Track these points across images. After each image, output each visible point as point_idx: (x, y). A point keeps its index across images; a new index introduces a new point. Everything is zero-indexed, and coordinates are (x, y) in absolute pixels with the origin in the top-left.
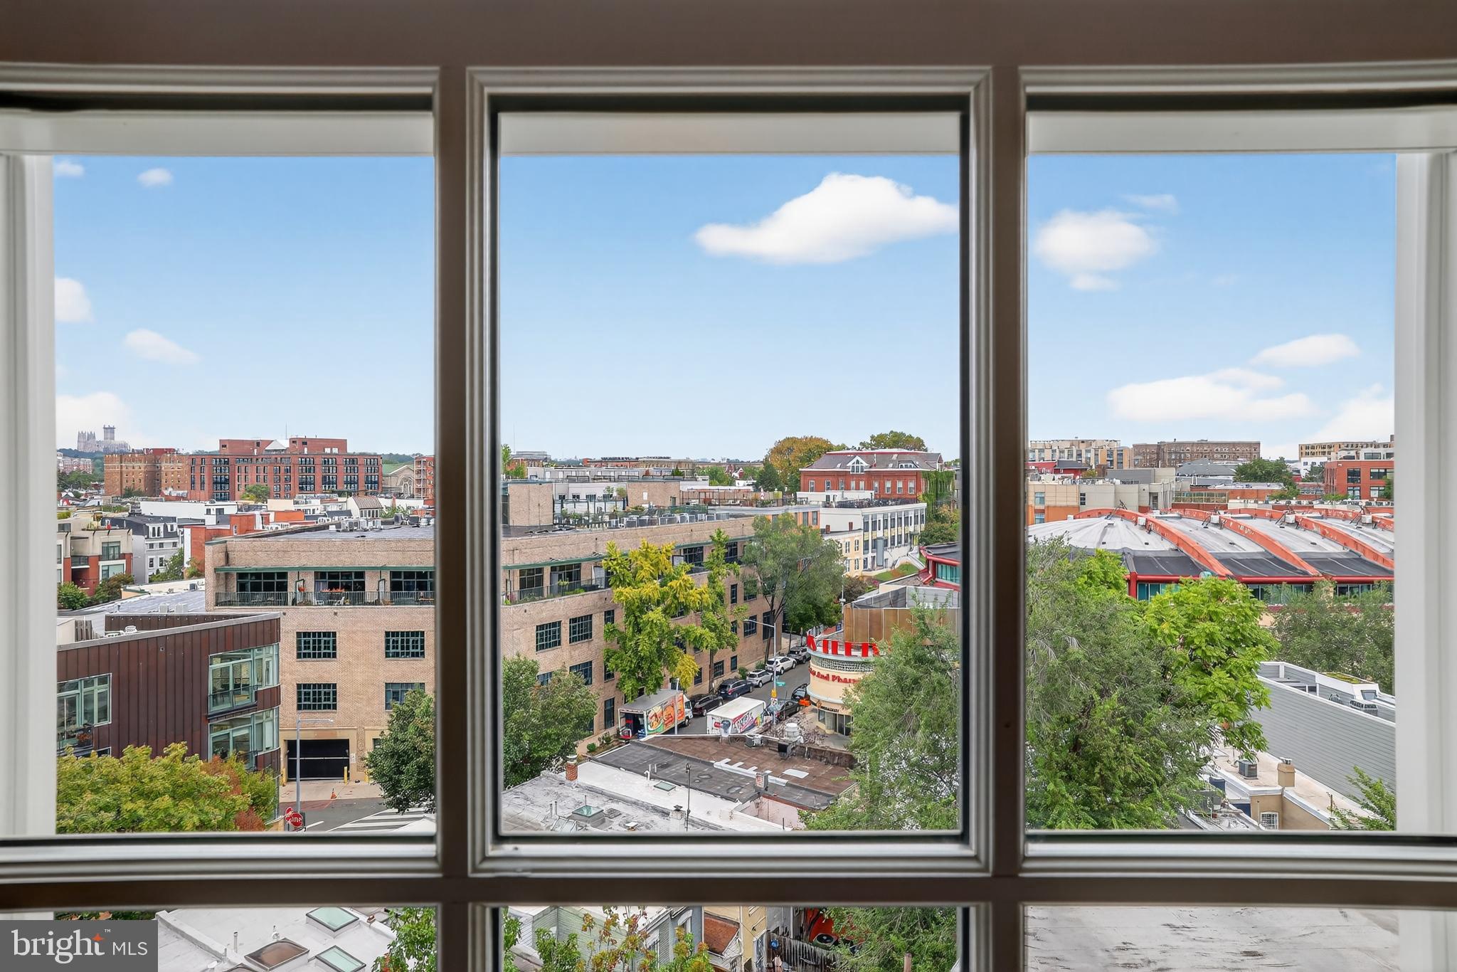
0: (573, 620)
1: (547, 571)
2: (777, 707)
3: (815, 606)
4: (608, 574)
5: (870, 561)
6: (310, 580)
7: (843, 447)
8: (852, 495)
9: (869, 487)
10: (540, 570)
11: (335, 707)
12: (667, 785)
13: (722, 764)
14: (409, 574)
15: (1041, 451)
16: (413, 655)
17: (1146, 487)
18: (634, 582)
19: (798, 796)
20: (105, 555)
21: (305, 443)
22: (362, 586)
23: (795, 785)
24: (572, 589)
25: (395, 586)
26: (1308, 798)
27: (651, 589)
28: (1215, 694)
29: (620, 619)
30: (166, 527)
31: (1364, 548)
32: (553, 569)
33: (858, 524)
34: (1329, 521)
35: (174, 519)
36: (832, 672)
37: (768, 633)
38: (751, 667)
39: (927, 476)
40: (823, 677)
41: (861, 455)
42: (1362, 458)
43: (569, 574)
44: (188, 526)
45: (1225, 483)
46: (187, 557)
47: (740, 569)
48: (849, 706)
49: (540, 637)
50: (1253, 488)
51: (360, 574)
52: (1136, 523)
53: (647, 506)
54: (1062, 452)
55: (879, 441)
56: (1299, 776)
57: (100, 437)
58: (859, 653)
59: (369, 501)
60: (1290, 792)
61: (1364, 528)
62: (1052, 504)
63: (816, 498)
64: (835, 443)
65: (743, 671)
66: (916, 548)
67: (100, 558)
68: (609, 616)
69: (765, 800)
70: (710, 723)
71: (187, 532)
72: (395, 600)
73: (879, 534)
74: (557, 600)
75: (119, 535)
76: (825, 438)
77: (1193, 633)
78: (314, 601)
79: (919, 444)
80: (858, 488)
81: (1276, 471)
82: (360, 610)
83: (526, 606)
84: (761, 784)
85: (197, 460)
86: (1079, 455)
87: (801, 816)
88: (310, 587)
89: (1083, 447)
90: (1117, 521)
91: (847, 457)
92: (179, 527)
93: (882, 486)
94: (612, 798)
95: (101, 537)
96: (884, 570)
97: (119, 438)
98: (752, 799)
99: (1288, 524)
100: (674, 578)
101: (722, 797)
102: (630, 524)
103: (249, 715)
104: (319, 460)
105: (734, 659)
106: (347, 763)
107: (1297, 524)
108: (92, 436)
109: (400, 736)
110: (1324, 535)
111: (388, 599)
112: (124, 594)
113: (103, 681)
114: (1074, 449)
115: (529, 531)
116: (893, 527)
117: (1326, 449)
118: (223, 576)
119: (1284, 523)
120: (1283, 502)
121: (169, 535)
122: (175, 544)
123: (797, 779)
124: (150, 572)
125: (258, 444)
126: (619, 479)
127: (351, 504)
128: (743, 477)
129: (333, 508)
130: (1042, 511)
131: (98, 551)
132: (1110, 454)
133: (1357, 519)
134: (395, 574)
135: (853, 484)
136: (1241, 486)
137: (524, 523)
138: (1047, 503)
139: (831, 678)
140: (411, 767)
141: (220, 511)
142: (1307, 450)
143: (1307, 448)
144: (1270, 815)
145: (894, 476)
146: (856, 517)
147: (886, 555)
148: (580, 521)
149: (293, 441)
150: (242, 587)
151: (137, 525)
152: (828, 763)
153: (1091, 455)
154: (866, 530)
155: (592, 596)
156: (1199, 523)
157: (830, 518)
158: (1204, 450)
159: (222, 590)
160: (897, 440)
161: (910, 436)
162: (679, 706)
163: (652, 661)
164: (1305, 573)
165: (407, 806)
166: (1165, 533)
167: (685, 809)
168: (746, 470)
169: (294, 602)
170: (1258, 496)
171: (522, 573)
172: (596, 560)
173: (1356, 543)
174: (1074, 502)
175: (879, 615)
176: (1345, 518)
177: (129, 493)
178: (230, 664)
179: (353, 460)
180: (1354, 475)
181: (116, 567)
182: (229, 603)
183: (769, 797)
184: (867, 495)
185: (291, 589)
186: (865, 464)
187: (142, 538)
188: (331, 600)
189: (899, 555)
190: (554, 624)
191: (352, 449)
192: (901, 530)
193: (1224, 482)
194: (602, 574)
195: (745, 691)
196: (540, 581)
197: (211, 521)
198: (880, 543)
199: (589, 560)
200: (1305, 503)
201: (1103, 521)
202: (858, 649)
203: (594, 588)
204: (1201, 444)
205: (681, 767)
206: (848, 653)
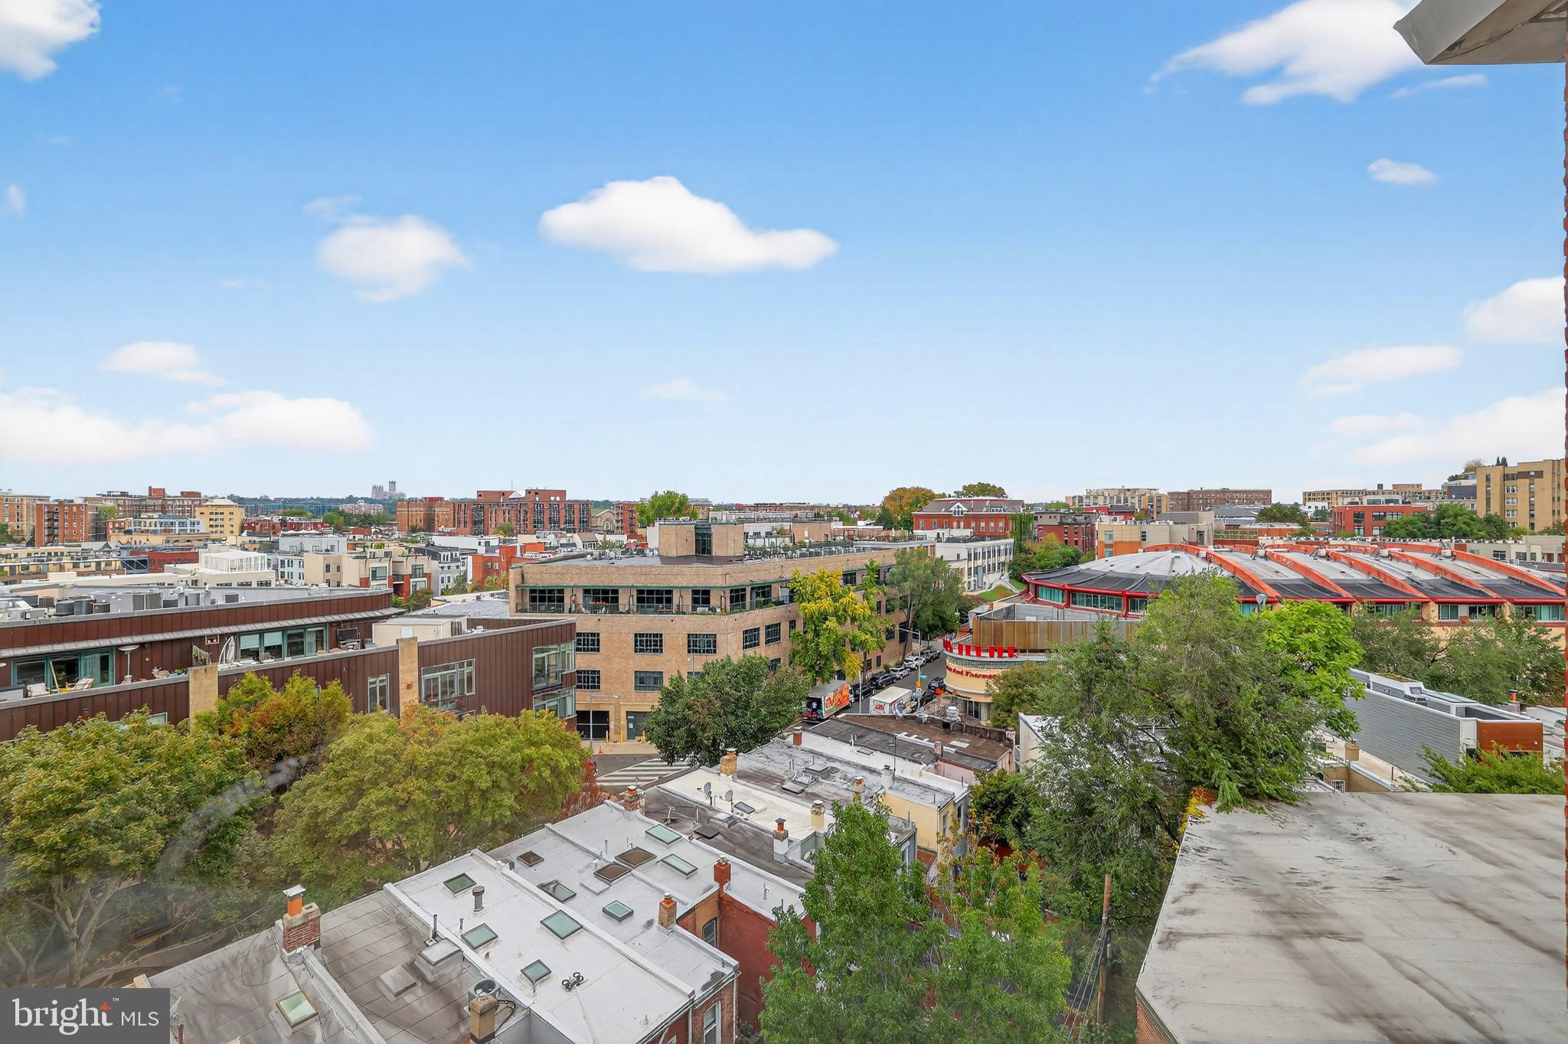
0: (768, 627)
1: (748, 590)
2: (919, 693)
3: (941, 618)
4: (792, 591)
5: (973, 583)
6: (580, 595)
7: (944, 495)
8: (956, 533)
9: (967, 526)
10: (744, 590)
11: (599, 687)
12: (868, 751)
13: (902, 736)
14: (650, 592)
15: (1095, 497)
16: (654, 651)
17: (1192, 526)
18: (813, 597)
19: (966, 761)
20: (414, 575)
21: (537, 494)
22: (616, 600)
23: (960, 753)
24: (766, 604)
25: (640, 600)
26: (1371, 769)
27: (826, 604)
28: (1321, 689)
29: (799, 628)
30: (452, 554)
31: (1385, 575)
32: (752, 589)
33: (964, 555)
34: (1351, 554)
35: (457, 549)
36: (965, 669)
37: (903, 638)
38: (892, 663)
39: (1013, 518)
40: (958, 672)
41: (961, 501)
42: (1365, 504)
43: (763, 592)
44: (470, 554)
45: (1250, 522)
46: (470, 576)
47: (886, 589)
48: (990, 695)
49: (745, 640)
50: (1276, 527)
51: (615, 592)
52: (1198, 555)
53: (807, 541)
54: (1112, 498)
55: (969, 490)
56: (1362, 754)
57: (386, 489)
58: (987, 654)
59: (588, 536)
60: (1354, 765)
61: (1382, 560)
62: (1119, 540)
63: (931, 534)
64: (936, 492)
65: (886, 667)
66: (1006, 574)
67: (411, 576)
68: (792, 624)
69: (941, 763)
70: (872, 707)
71: (470, 558)
72: (641, 610)
73: (979, 562)
74: (757, 611)
75: (423, 561)
76: (928, 488)
77: (1298, 642)
78: (583, 610)
79: (1000, 492)
80: (959, 527)
81: (1288, 513)
82: (617, 617)
83: (737, 616)
84: (939, 752)
85: (458, 505)
86: (1126, 500)
87: (977, 776)
88: (580, 601)
89: (1128, 493)
90: (1181, 554)
91: (949, 504)
92: (461, 554)
93: (978, 526)
94: (829, 758)
95: (412, 561)
96: (984, 591)
97: (399, 489)
98: (932, 762)
99: (1321, 557)
100: (843, 597)
101: (910, 760)
102: (802, 555)
103: (556, 692)
104: (546, 506)
105: (879, 658)
106: (608, 728)
107: (1328, 557)
108: (381, 488)
109: (670, 710)
110: (1351, 565)
111: (635, 609)
112: (433, 603)
113: (470, 664)
114: (1122, 496)
115: (729, 560)
116: (989, 557)
117: (1325, 495)
118: (520, 591)
119: (1317, 556)
120: (1303, 539)
121: (454, 560)
122: (458, 567)
123: (961, 748)
124: (442, 586)
125: (503, 494)
126: (775, 520)
127: (576, 538)
128: (860, 518)
129: (563, 541)
130: (1111, 546)
131: (409, 571)
132: (1151, 499)
133: (1376, 554)
134: (640, 592)
135: (955, 524)
136: (1265, 526)
137: (723, 554)
138: (1115, 540)
139: (964, 673)
140: (682, 731)
141: (487, 543)
142: (1309, 496)
143: (1310, 494)
144: (1338, 783)
145: (988, 518)
146: (962, 549)
147: (985, 579)
148: (764, 553)
149: (529, 492)
150: (533, 599)
151: (434, 553)
152: (981, 737)
153: (1136, 501)
154: (969, 559)
155: (780, 609)
156: (1248, 556)
157: (943, 551)
158: (1224, 497)
159: (520, 601)
160: (984, 489)
161: (994, 487)
162: (846, 693)
163: (827, 659)
164: (1339, 596)
165: (673, 760)
166: (1223, 563)
167: (892, 768)
168: (864, 512)
169: (570, 611)
170: (1281, 533)
171: (731, 591)
172: (783, 582)
173: (1379, 572)
174: (1137, 538)
175: (1001, 625)
176: (1365, 552)
177: (414, 530)
178: (545, 654)
179: (571, 505)
180: (1358, 517)
181: (421, 583)
182: (525, 611)
183: (945, 762)
184: (968, 532)
185: (567, 600)
186: (964, 509)
187: (437, 562)
188: (594, 610)
189: (995, 579)
190: (755, 630)
191: (570, 497)
192: (997, 560)
193: (1248, 523)
194: (786, 592)
195: (891, 682)
196: (743, 597)
197: (482, 550)
198: (980, 570)
199: (776, 582)
200: (1321, 539)
201: (1169, 554)
202: (986, 651)
203: (782, 603)
204: (1224, 491)
205: (873, 738)
206: (979, 655)
